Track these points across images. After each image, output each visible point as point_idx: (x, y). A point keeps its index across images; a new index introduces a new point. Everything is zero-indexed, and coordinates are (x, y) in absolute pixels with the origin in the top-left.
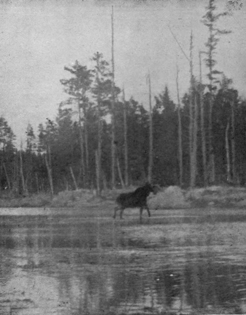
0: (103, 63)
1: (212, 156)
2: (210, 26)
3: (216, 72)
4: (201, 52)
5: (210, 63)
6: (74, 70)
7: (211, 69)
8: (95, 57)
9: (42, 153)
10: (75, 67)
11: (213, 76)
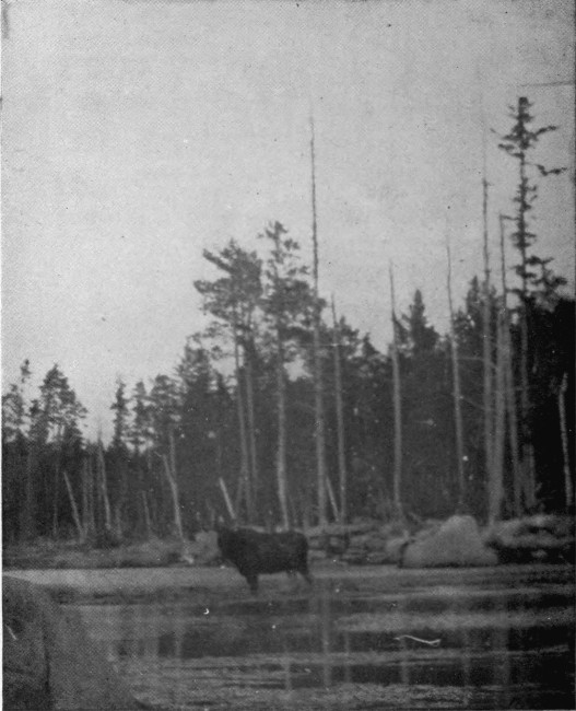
0: (288, 244)
1: (530, 450)
2: (521, 156)
3: (534, 261)
4: (502, 217)
5: (522, 240)
6: (226, 261)
7: (523, 253)
8: (273, 231)
9: (142, 449)
10: (226, 254)
11: (529, 269)
